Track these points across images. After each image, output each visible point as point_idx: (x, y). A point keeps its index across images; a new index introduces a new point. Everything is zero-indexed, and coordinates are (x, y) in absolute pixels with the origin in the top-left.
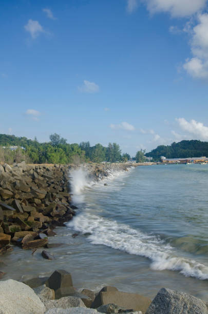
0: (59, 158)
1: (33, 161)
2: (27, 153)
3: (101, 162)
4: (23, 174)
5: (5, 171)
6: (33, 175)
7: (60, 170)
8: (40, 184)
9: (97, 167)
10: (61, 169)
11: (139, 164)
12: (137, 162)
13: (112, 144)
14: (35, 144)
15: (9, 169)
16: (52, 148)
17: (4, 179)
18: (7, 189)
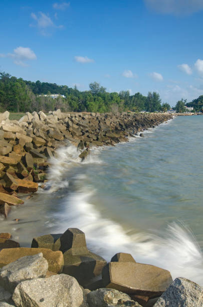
0: (97, 107)
1: (73, 109)
2: (67, 102)
3: (139, 111)
4: (58, 122)
5: (40, 119)
6: (67, 124)
7: (95, 119)
8: (74, 132)
9: (134, 117)
10: (97, 118)
11: (179, 114)
12: (177, 112)
13: (152, 93)
14: (76, 92)
15: (43, 117)
16: (92, 96)
17: (37, 127)
18: (39, 136)
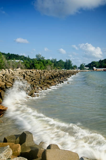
0: (40, 67)
1: (27, 68)
2: (24, 64)
3: (61, 69)
5: (9, 73)
6: (24, 75)
7: (39, 73)
8: (27, 80)
9: (59, 72)
11: (82, 71)
13: (68, 60)
14: (29, 59)
15: (11, 72)
16: (37, 61)
17: (8, 77)
18: (9, 82)
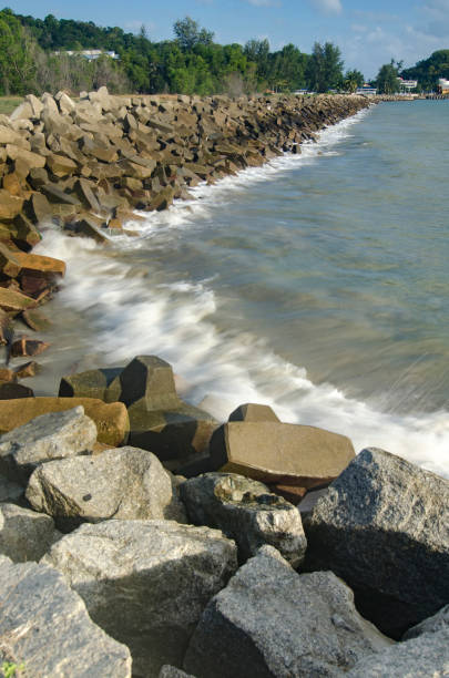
0: (194, 81)
1: (138, 86)
2: (122, 68)
3: (292, 91)
4: (103, 117)
5: (60, 111)
6: (125, 122)
7: (190, 109)
8: (141, 143)
9: (280, 105)
10: (194, 108)
11: (384, 96)
12: (380, 93)
13: (323, 46)
14: (142, 44)
15: (68, 106)
16: (181, 55)
17: (55, 131)
18: (61, 153)
